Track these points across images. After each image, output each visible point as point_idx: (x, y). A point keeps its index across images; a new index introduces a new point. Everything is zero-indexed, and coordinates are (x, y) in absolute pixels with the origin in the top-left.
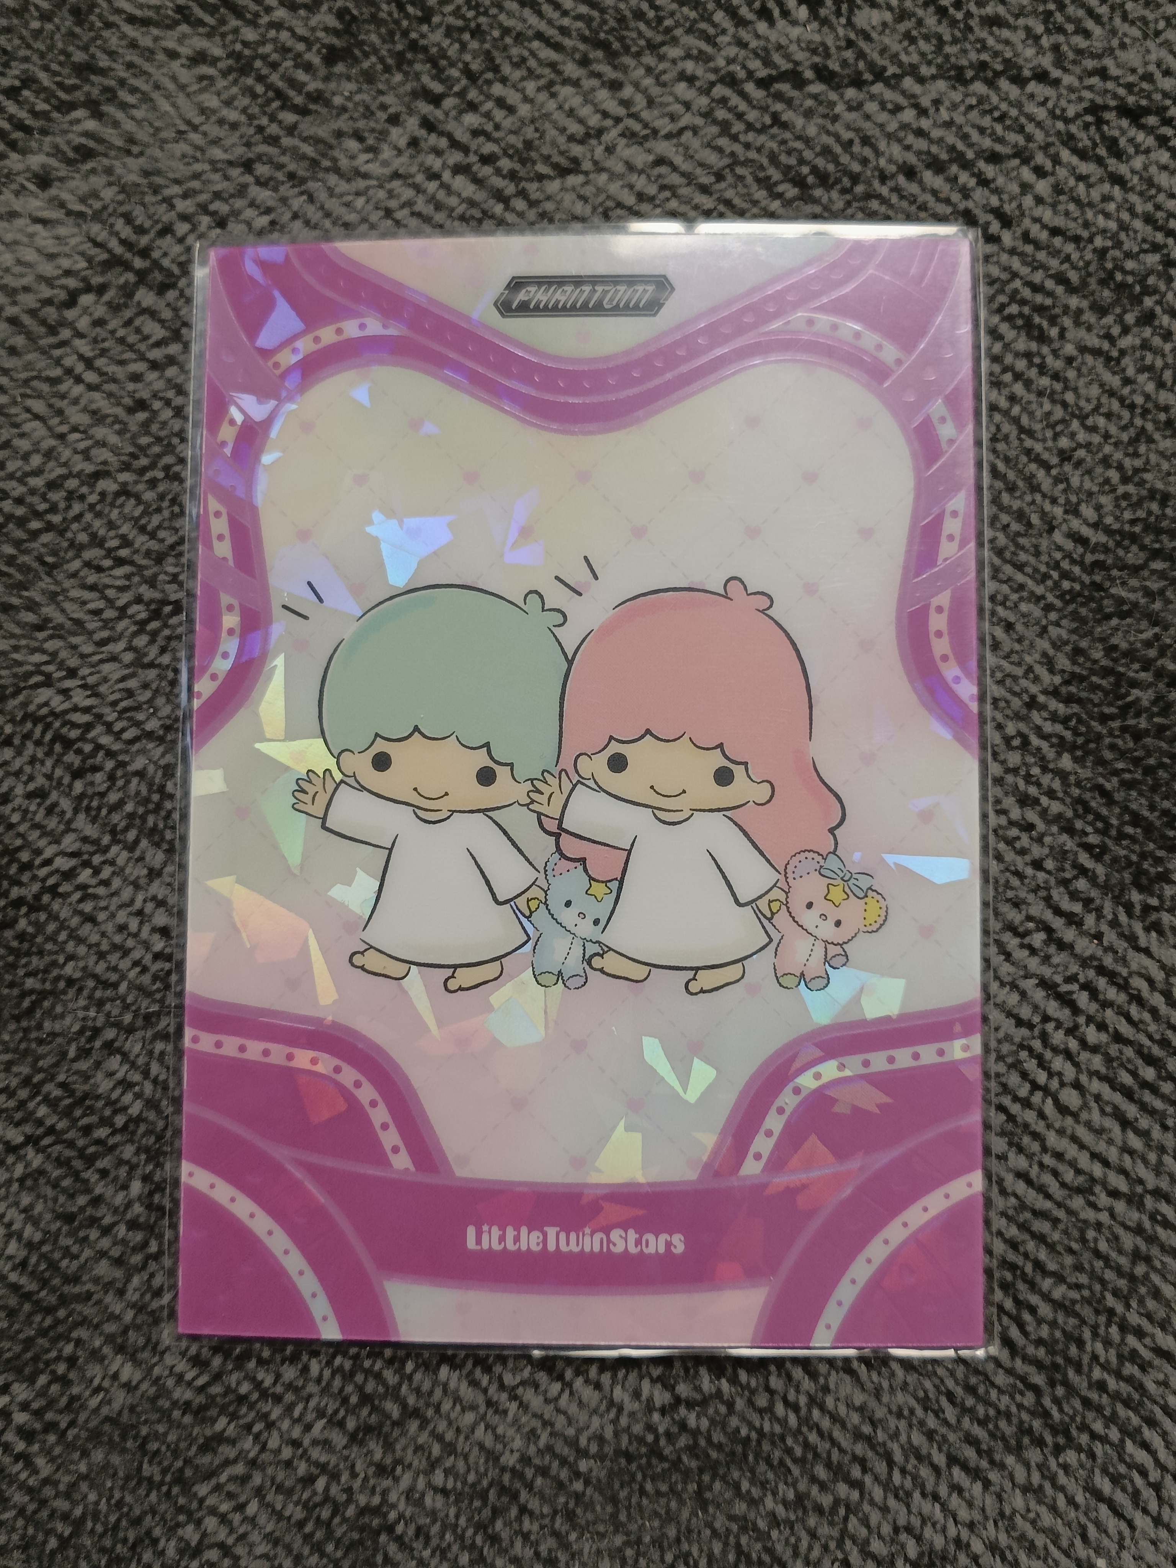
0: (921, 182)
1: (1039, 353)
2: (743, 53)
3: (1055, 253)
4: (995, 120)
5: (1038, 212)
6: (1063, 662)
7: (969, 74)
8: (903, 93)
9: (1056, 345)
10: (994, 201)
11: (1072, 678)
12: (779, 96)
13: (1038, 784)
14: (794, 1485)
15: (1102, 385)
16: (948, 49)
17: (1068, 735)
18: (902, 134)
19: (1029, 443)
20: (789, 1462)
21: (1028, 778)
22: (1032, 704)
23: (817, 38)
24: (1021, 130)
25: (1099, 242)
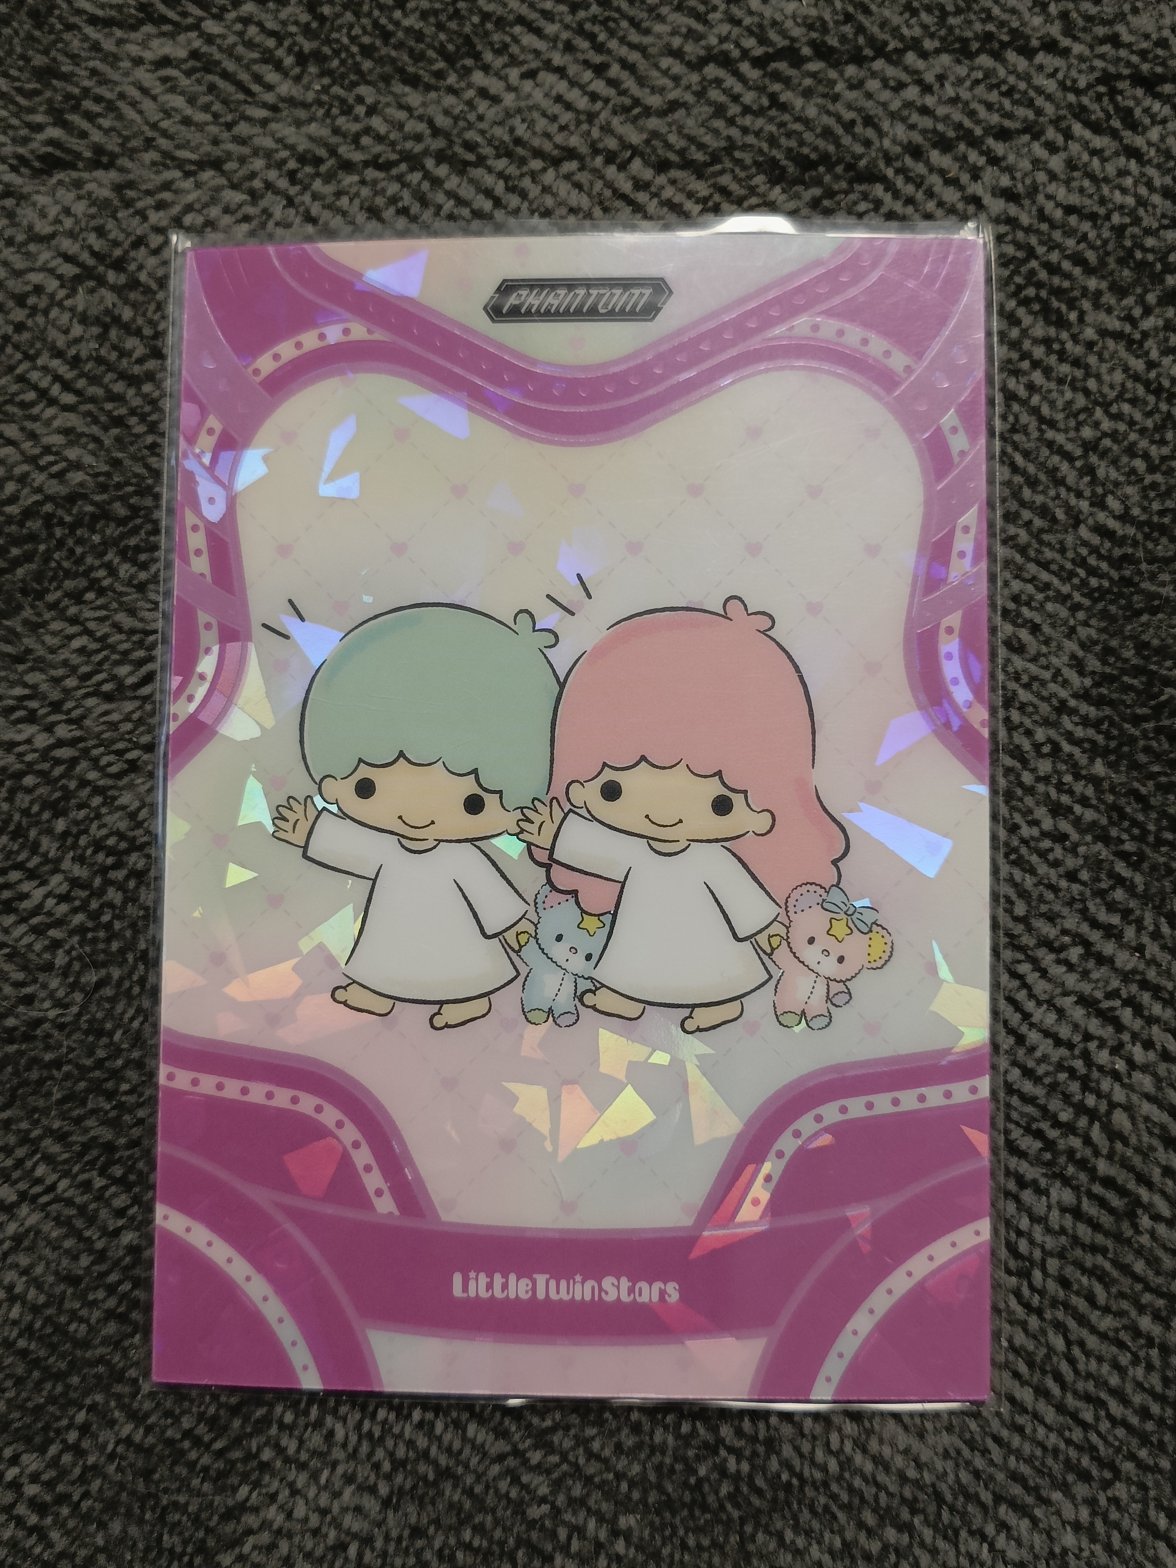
0: (927, 163)
1: (1058, 340)
2: (736, 31)
3: (1070, 233)
4: (1002, 94)
5: (1052, 188)
6: (1093, 663)
7: (975, 46)
8: (906, 69)
9: (1075, 330)
10: (1005, 181)
11: (1104, 679)
12: (776, 76)
13: (1071, 792)
14: (841, 1532)
15: (1126, 369)
16: (952, 21)
17: (1100, 739)
18: (905, 113)
19: (1050, 434)
20: (834, 1508)
21: (1060, 787)
22: (1062, 708)
23: (813, 12)
24: (1030, 104)
25: (1116, 219)
